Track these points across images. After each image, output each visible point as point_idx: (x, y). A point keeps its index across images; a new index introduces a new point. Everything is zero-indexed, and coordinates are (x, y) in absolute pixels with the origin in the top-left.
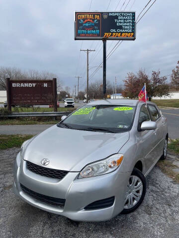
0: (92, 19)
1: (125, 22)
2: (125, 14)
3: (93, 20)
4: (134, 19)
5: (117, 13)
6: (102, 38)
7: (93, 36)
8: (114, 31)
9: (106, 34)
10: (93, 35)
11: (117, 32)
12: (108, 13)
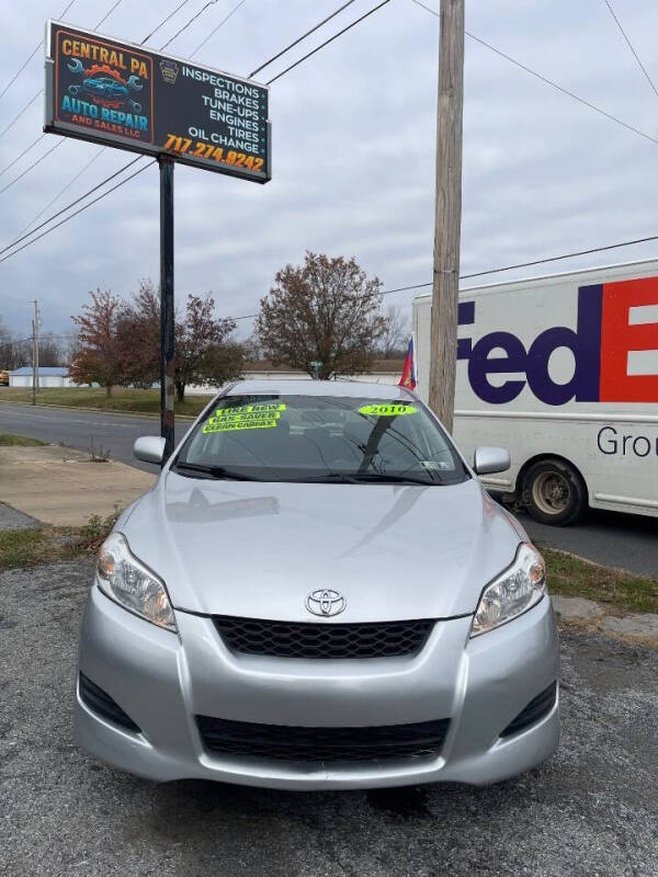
0: (119, 69)
1: (235, 114)
2: (235, 87)
3: (126, 74)
4: (264, 113)
5: (210, 73)
6: (156, 149)
7: (123, 135)
8: (201, 134)
9: (173, 138)
10: (125, 129)
11: (210, 142)
12: (181, 65)
